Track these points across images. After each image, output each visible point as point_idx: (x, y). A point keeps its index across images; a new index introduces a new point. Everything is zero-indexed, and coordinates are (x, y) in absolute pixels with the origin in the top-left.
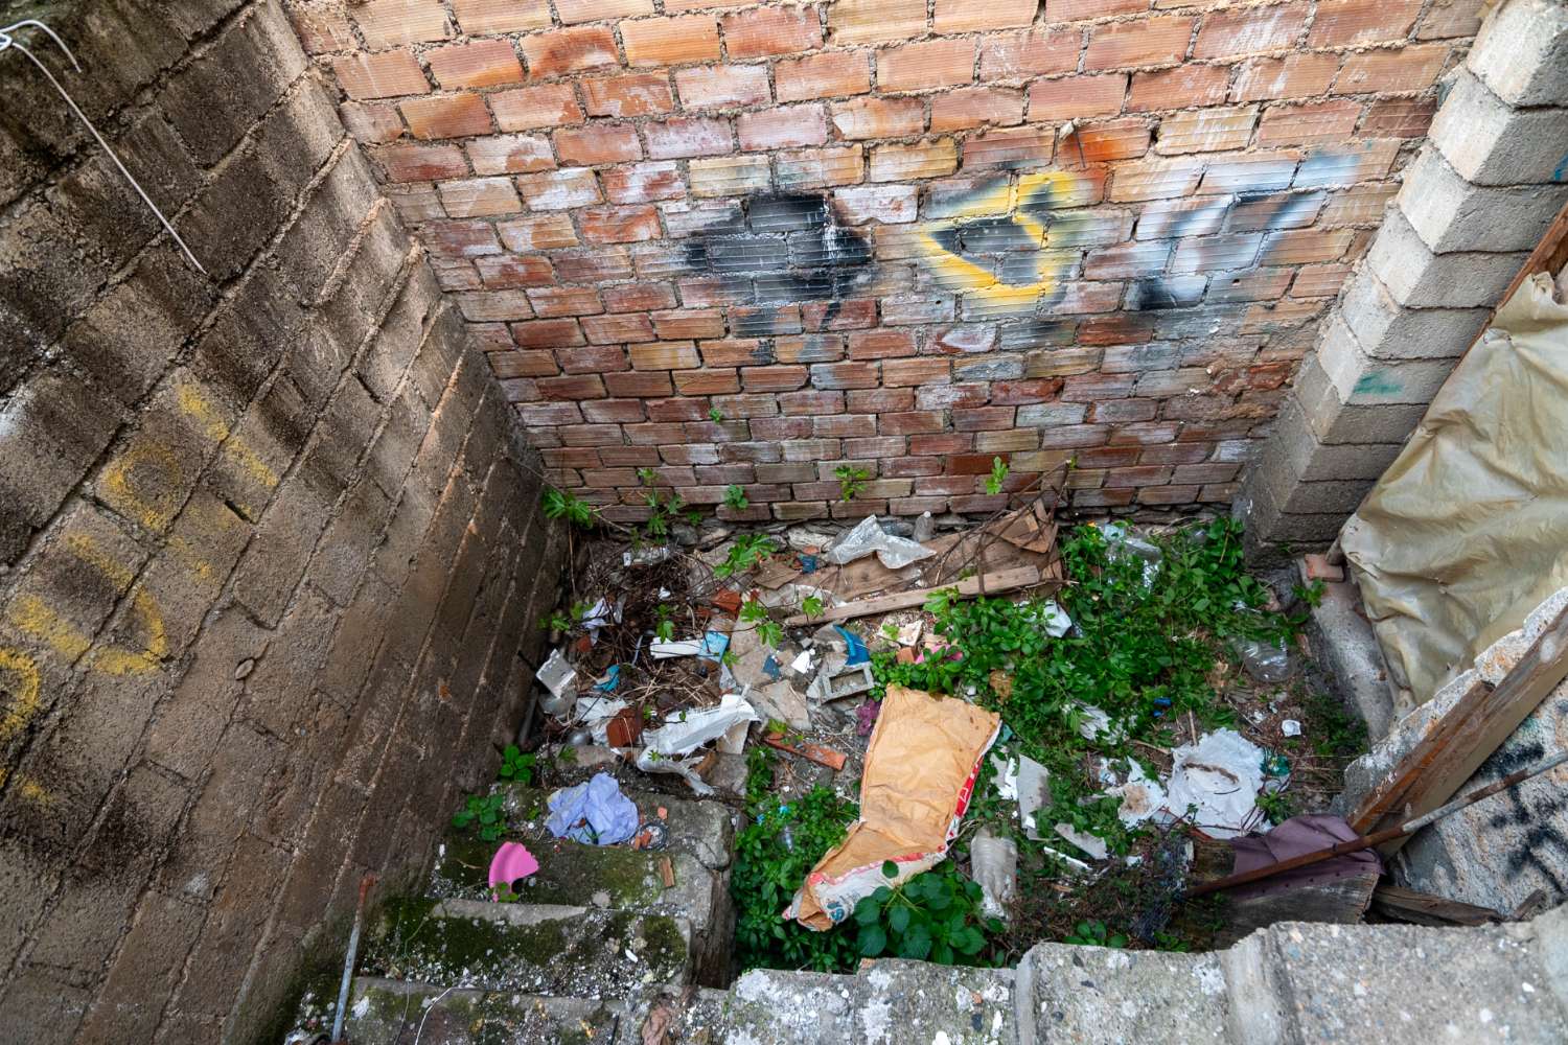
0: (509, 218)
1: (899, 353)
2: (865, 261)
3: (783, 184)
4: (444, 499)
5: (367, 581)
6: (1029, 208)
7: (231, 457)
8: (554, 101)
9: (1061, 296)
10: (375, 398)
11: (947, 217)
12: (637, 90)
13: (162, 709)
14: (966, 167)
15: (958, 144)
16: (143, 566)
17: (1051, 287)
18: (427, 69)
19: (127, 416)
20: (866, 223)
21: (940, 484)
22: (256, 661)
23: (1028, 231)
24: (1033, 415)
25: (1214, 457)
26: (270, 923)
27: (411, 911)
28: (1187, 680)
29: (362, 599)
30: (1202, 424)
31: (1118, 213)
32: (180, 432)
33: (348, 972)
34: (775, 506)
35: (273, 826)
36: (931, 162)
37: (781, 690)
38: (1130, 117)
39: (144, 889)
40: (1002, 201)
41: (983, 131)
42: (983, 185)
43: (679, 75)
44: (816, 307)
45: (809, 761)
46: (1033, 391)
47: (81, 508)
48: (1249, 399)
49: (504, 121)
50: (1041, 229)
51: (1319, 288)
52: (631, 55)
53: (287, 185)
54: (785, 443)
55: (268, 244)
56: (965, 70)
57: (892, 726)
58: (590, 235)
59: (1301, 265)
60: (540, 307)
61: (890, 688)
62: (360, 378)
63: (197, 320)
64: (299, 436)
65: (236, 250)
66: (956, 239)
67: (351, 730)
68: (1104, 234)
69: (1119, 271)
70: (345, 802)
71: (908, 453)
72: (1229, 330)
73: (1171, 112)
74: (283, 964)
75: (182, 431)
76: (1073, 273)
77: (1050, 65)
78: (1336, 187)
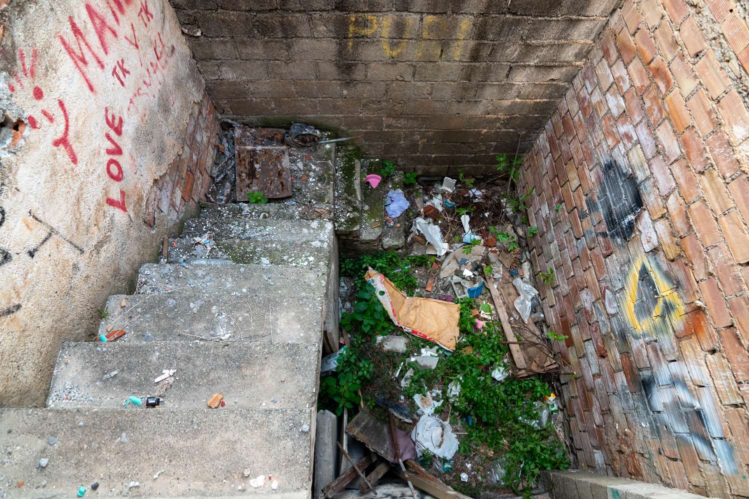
0: (601, 89)
1: (597, 273)
2: (625, 239)
3: (642, 187)
4: (487, 116)
5: (443, 101)
6: (665, 303)
7: (456, 44)
8: (643, 80)
9: (637, 337)
10: (507, 76)
11: (651, 266)
12: (656, 108)
13: (380, 63)
14: (672, 264)
15: (679, 255)
16: (412, 39)
17: (639, 331)
18: (638, 29)
19: (449, 12)
20: (640, 231)
21: (556, 318)
22: (403, 81)
23: (656, 308)
24: (590, 348)
25: (595, 451)
26: (342, 115)
27: (356, 154)
28: (482, 434)
29: (437, 103)
30: (606, 437)
31: (676, 348)
32: (454, 27)
33: (335, 140)
34: (534, 250)
35: (365, 105)
36: (669, 247)
37: (454, 266)
38: (716, 334)
39: (339, 80)
40: (664, 287)
41: (689, 264)
42: (668, 276)
43: (666, 121)
44: (603, 227)
45: (428, 279)
46: (599, 344)
47: (418, 17)
48: (621, 459)
49: (631, 67)
50: (659, 313)
51: (675, 476)
52: (668, 98)
53: (565, 10)
54: (555, 242)
55: (535, 16)
56: (708, 243)
57: (444, 308)
58: (603, 122)
59: (682, 461)
60: (576, 119)
61: (459, 305)
62: (511, 68)
63: (491, 12)
64: (476, 59)
65: (525, 9)
66: (644, 274)
67: (398, 116)
68: (666, 347)
69: (654, 362)
70: (379, 123)
71: (564, 297)
72: (645, 433)
73: (724, 355)
74: (334, 123)
75: (454, 28)
76: (647, 339)
77: (724, 282)
78: (720, 466)
